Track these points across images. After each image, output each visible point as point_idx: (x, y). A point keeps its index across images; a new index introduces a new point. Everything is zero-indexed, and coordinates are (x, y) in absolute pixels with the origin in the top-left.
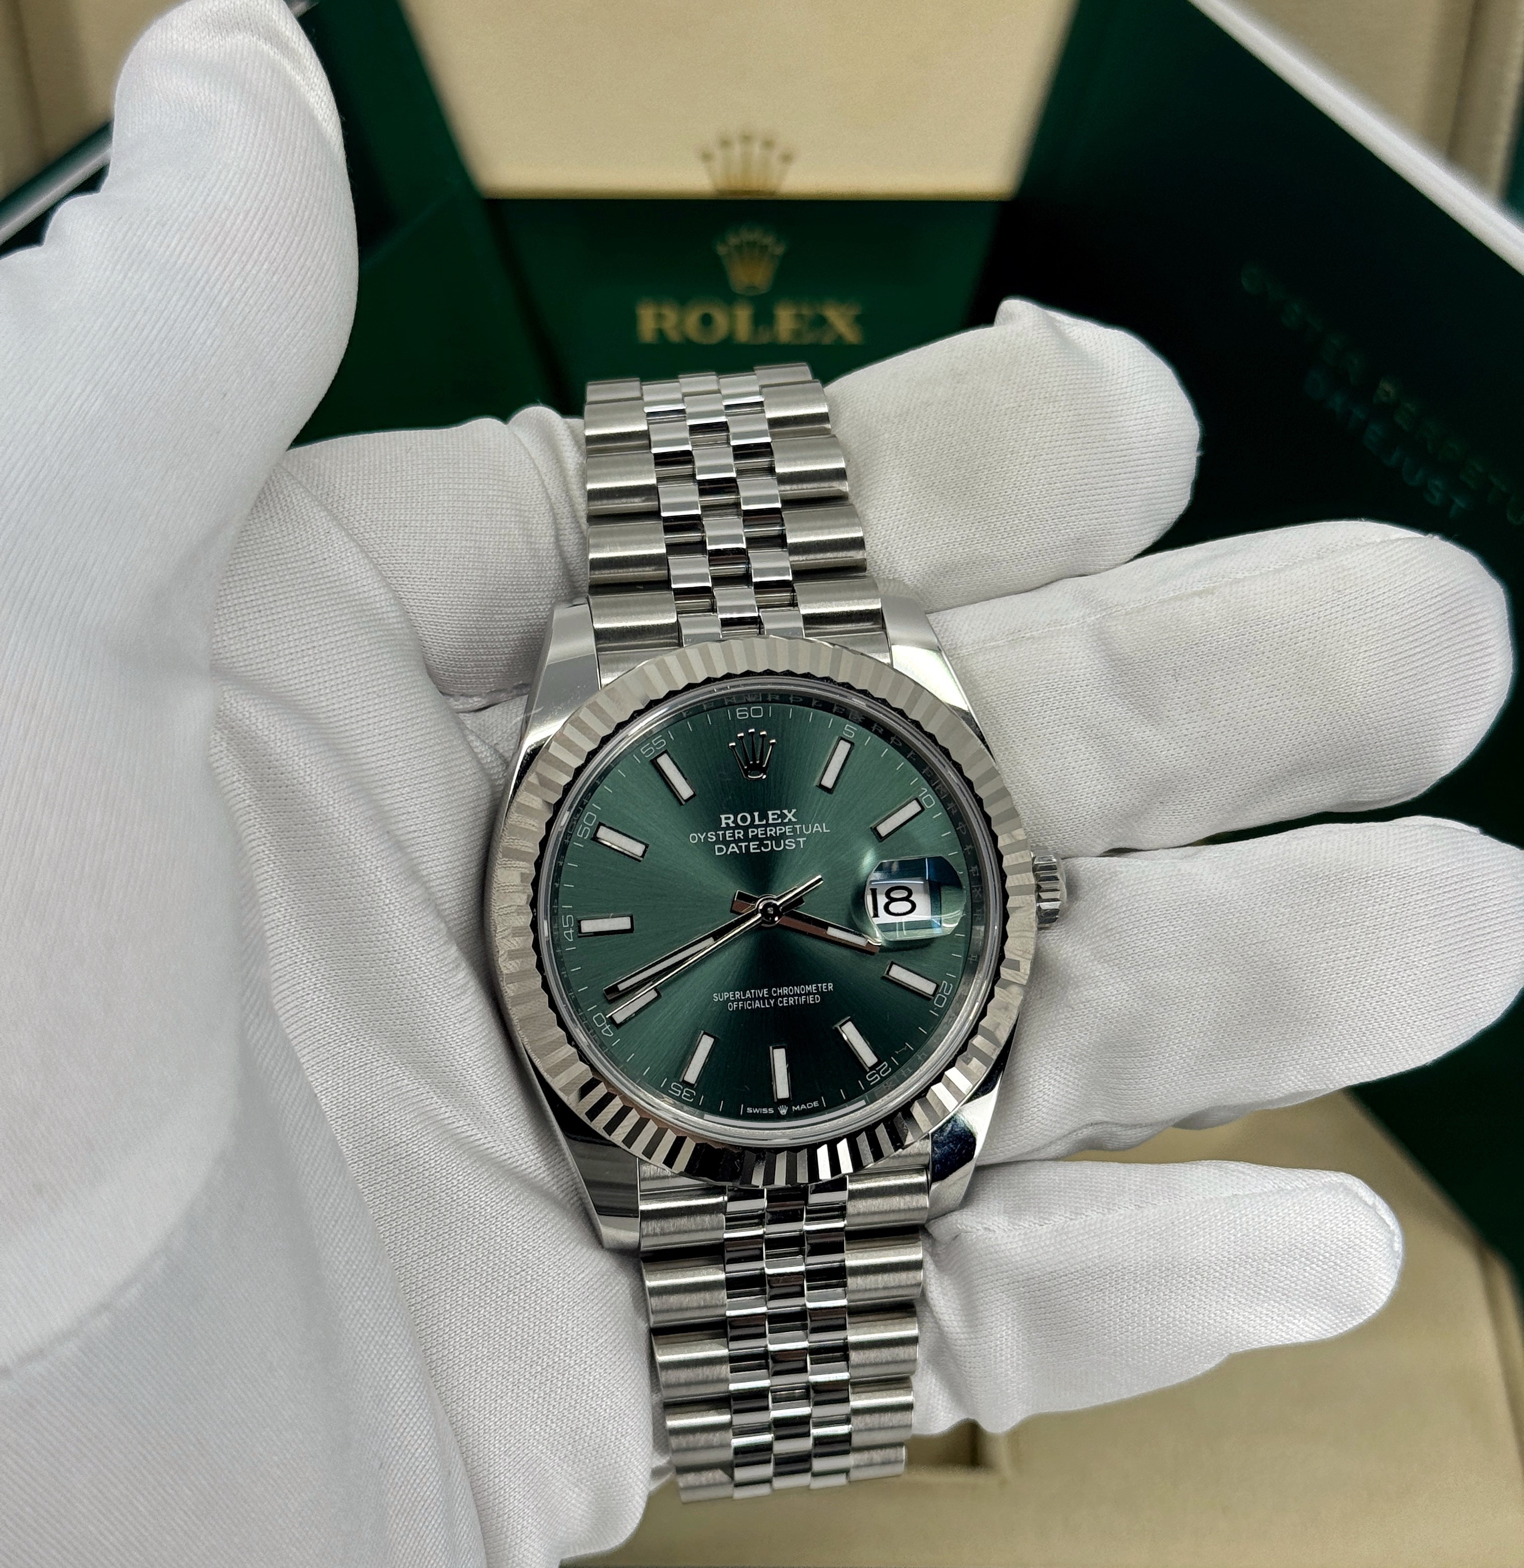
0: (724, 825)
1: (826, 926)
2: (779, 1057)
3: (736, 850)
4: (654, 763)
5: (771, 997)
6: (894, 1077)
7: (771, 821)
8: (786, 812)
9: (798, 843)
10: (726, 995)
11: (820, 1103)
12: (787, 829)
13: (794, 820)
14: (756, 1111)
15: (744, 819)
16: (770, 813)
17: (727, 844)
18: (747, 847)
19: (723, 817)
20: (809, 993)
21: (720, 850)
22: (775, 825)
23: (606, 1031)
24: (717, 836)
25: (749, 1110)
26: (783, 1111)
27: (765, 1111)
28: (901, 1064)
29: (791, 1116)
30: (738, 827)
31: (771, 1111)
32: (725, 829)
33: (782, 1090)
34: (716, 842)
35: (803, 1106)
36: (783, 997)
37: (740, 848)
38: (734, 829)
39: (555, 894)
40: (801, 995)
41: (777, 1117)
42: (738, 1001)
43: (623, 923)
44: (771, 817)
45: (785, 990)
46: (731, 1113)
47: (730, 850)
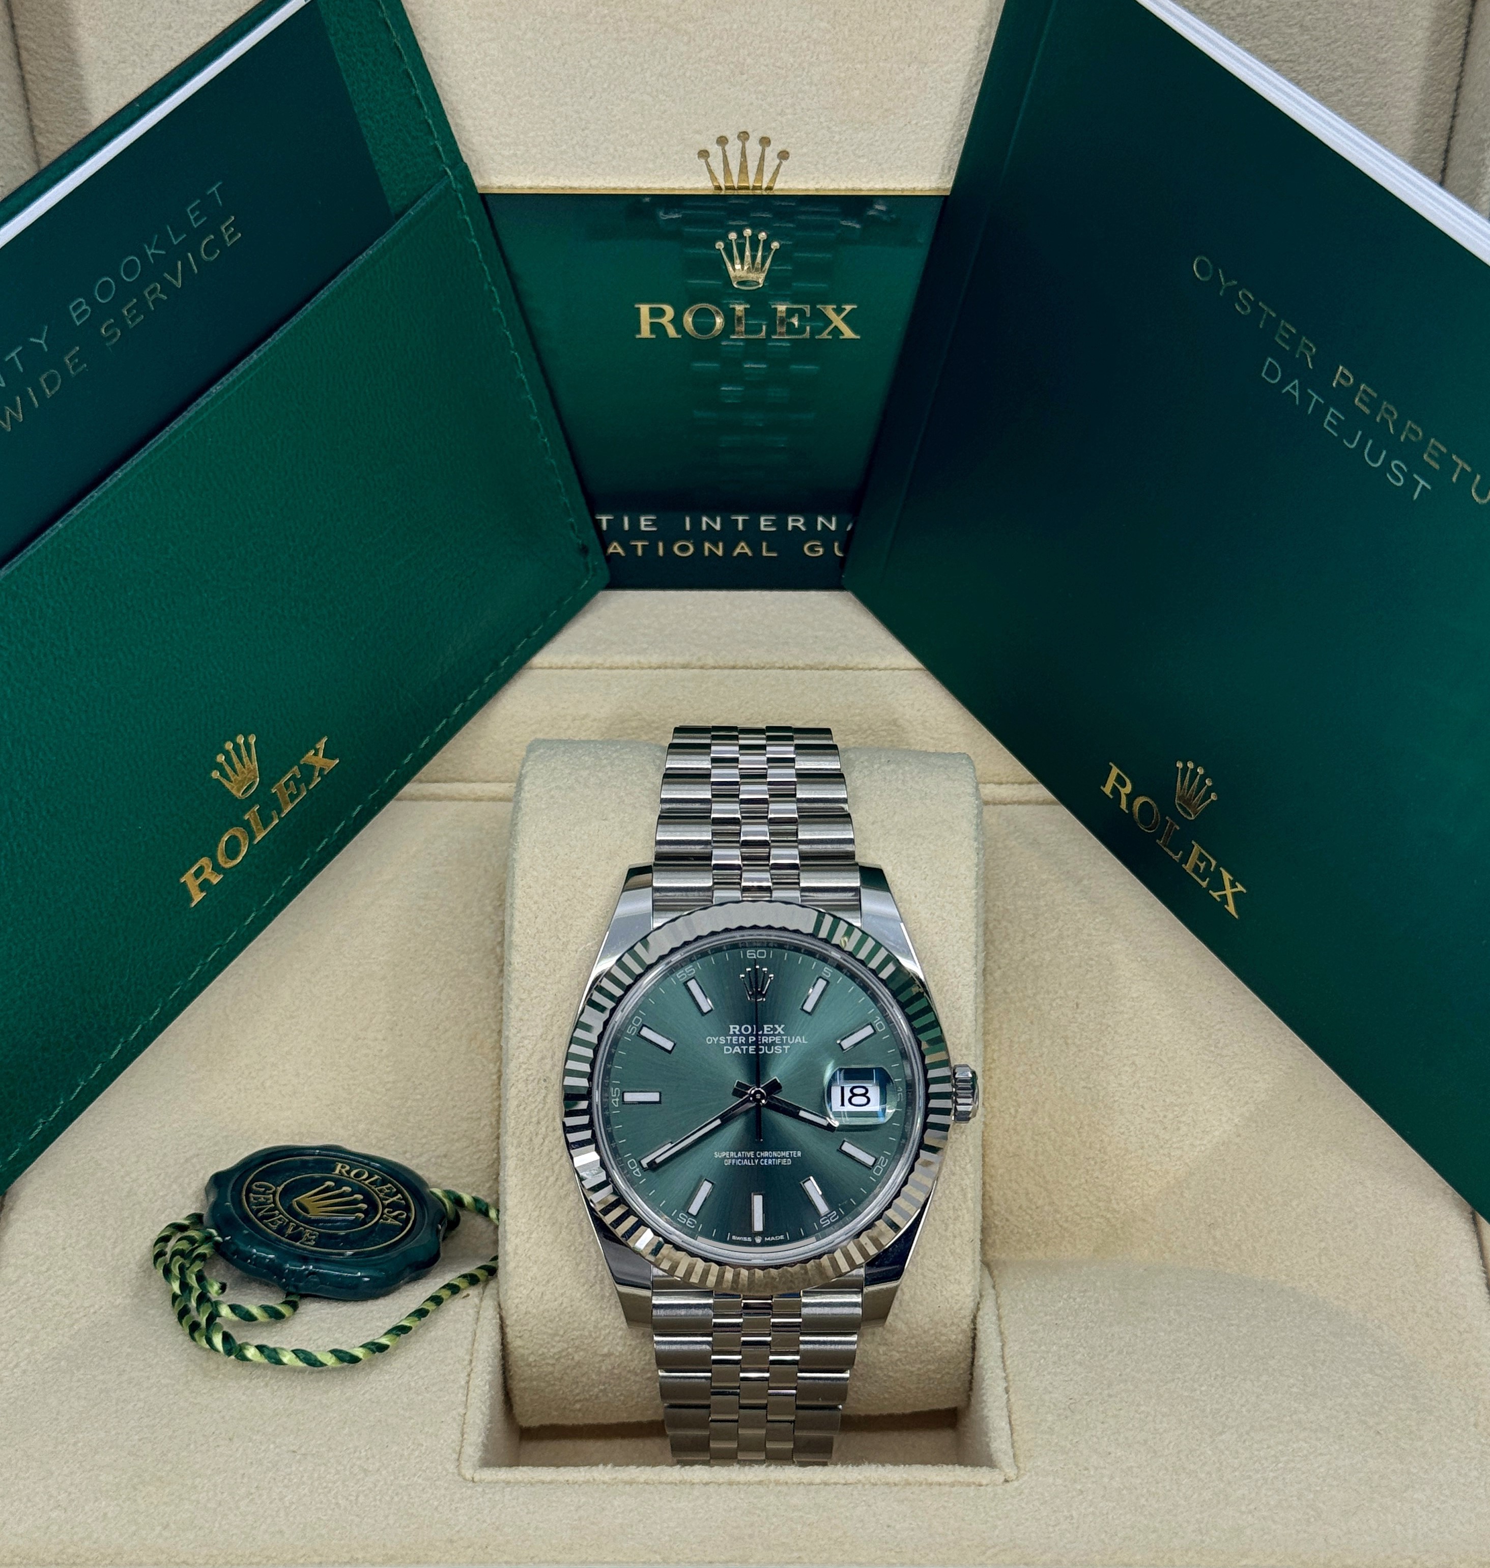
0: (731, 1033)
1: (800, 1109)
2: (758, 1201)
3: (739, 1051)
4: (685, 983)
5: (756, 1157)
6: (841, 1222)
7: (765, 1032)
8: (777, 1026)
9: (783, 1049)
10: (723, 1154)
11: (785, 1236)
12: (777, 1039)
13: (782, 1032)
14: (739, 1238)
15: (747, 1030)
16: (765, 1026)
17: (733, 1046)
18: (747, 1050)
19: (731, 1027)
20: (784, 1157)
21: (727, 1050)
22: (768, 1035)
23: (637, 1173)
24: (726, 1040)
25: (734, 1238)
26: (758, 1240)
27: (745, 1239)
28: (846, 1214)
29: (763, 1244)
30: (742, 1034)
31: (749, 1239)
32: (732, 1036)
33: (758, 1226)
34: (726, 1044)
35: (773, 1238)
36: (764, 1158)
37: (742, 1050)
38: (738, 1036)
39: (607, 1072)
40: (777, 1158)
41: (753, 1244)
42: (732, 1158)
43: (654, 1097)
44: (766, 1029)
45: (766, 1154)
46: (721, 1238)
47: (735, 1051)
